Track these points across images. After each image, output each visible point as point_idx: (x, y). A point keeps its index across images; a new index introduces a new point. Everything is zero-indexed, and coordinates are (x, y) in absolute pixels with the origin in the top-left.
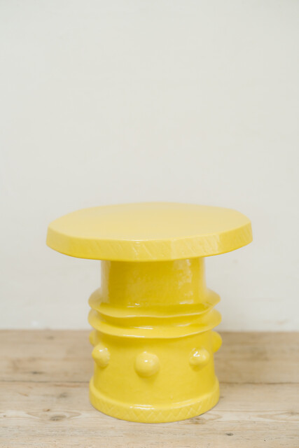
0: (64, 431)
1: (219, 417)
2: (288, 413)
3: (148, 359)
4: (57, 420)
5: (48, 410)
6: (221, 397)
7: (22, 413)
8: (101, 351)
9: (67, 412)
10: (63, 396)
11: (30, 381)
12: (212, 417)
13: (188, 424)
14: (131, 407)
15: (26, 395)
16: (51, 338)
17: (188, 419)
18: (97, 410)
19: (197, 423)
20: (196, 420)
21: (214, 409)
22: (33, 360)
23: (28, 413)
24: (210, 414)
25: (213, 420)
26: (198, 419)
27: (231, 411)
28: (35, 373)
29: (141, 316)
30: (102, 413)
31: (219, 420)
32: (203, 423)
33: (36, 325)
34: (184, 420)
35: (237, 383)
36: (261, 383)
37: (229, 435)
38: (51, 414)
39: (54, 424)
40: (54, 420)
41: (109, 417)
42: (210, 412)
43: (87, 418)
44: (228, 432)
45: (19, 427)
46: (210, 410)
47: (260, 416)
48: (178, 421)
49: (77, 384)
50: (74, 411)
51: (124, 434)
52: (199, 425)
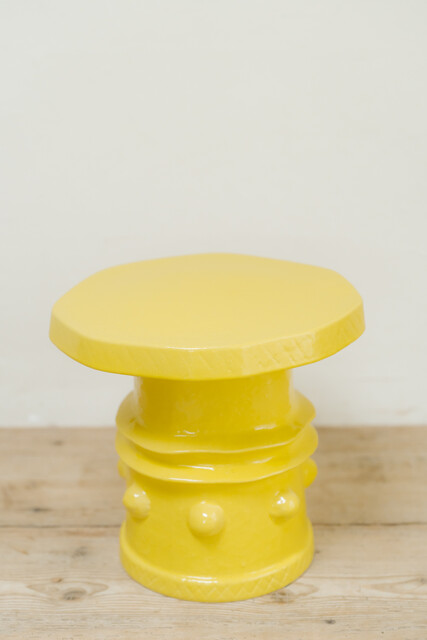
0: (84, 619)
1: (315, 590)
2: (417, 580)
3: (207, 513)
4: (74, 599)
5: (60, 581)
6: (317, 552)
7: (21, 587)
8: (136, 496)
9: (89, 583)
10: (81, 553)
11: (31, 526)
12: (304, 589)
13: (269, 602)
14: (184, 580)
15: (25, 553)
16: (59, 443)
17: (268, 594)
18: (132, 578)
19: (281, 602)
20: (280, 596)
21: (307, 574)
22: (33, 485)
23: (30, 587)
24: (300, 584)
25: (304, 594)
26: (283, 594)
27: (332, 578)
28: (37, 510)
29: (197, 451)
30: (140, 583)
31: (314, 595)
32: (291, 602)
33: (34, 420)
34: (262, 596)
35: (339, 525)
36: (375, 524)
37: (330, 622)
38: (64, 587)
39: (69, 606)
40: (69, 599)
41: (150, 592)
42: (299, 581)
43: (117, 593)
44: (328, 618)
45: (17, 612)
46: (301, 577)
47: (375, 587)
48: (253, 598)
49: (101, 529)
50: (99, 581)
51: (174, 623)
52: (285, 605)
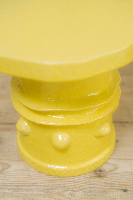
1: (116, 168)
6: (117, 141)
9: (1, 163)
12: (111, 167)
17: (93, 171)
18: (23, 160)
19: (100, 176)
20: (99, 173)
21: (113, 157)
24: (109, 163)
25: (111, 171)
26: (100, 171)
27: (125, 159)
30: (27, 164)
31: (116, 171)
34: (89, 172)
35: (127, 123)
41: (32, 169)
43: (15, 170)
44: (124, 188)
48: (85, 174)
49: (8, 126)
50: (6, 162)
51: (45, 192)
52: (102, 178)
